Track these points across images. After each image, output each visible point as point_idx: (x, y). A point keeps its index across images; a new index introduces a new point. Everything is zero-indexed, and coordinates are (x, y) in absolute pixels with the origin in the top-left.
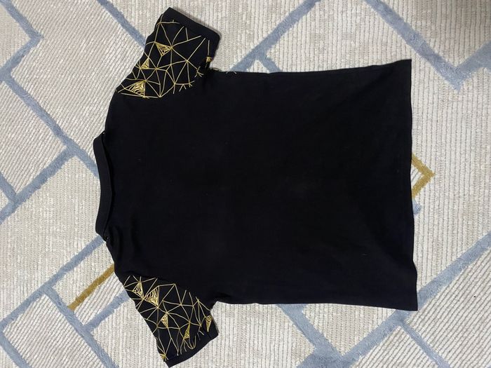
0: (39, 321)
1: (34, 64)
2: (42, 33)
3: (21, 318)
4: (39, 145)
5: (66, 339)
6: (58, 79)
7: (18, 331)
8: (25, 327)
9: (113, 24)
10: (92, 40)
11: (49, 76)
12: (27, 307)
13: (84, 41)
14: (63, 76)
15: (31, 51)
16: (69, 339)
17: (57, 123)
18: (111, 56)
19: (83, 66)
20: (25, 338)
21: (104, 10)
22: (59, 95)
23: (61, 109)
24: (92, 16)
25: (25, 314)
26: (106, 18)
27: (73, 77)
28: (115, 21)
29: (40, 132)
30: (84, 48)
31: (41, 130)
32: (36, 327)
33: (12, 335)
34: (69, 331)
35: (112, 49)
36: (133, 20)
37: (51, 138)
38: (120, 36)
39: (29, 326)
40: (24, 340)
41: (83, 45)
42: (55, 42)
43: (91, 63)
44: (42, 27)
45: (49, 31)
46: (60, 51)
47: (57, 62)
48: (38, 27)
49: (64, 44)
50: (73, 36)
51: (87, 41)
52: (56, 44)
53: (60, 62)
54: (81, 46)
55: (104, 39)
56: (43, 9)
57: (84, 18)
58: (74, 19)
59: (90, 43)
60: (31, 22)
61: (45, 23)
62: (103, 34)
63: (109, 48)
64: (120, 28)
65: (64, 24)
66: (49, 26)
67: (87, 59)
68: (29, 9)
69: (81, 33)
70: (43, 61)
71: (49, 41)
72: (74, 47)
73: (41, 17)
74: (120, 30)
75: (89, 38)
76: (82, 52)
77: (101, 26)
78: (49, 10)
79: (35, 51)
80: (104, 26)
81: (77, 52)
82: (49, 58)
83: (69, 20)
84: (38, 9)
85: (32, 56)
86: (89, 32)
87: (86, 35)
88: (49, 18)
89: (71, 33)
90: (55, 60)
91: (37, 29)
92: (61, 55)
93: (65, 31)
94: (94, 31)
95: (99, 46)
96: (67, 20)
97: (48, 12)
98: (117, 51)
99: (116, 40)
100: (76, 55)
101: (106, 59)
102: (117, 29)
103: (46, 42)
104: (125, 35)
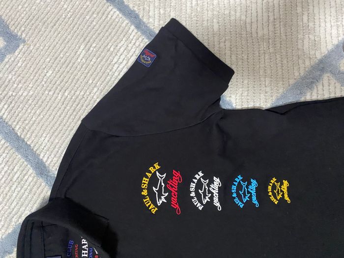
1: (10, 77)
2: (24, 36)
4: (13, 188)
6: (43, 97)
9: (124, 25)
10: (94, 45)
11: (31, 93)
14: (51, 93)
15: (6, 60)
17: (41, 157)
18: (121, 67)
19: (81, 80)
21: (110, 8)
22: (44, 119)
23: (47, 139)
24: (95, 16)
26: (114, 17)
27: (66, 94)
28: (127, 21)
29: (15, 170)
30: (81, 56)
31: (16, 168)
35: (122, 57)
36: (151, 20)
37: (31, 179)
38: (133, 41)
41: (82, 52)
42: (42, 48)
43: (91, 75)
44: (23, 29)
45: (32, 34)
46: (48, 59)
47: (43, 75)
48: (18, 28)
49: (54, 51)
50: (67, 40)
51: (87, 47)
52: (42, 50)
53: (48, 75)
54: (78, 53)
55: (110, 44)
56: (26, 6)
57: (83, 17)
58: (69, 18)
59: (91, 49)
60: (8, 22)
61: (27, 23)
62: (110, 38)
63: (117, 57)
64: (133, 31)
65: (55, 25)
66: (34, 27)
67: (87, 71)
68: (6, 6)
69: (79, 37)
70: (23, 73)
71: (32, 47)
72: (67, 54)
73: (23, 15)
74: (133, 34)
75: (89, 43)
76: (79, 60)
77: (107, 27)
78: (34, 7)
79: (12, 59)
80: (111, 28)
81: (73, 61)
82: (32, 69)
83: (61, 19)
84: (18, 5)
85: (7, 66)
86: (90, 35)
87: (85, 39)
88: (34, 17)
89: (64, 37)
90: (40, 71)
91: (15, 31)
92: (50, 64)
93: (56, 34)
94: (96, 34)
95: (103, 54)
96: (58, 19)
97: (32, 10)
98: (129, 60)
99: (128, 46)
100: (70, 65)
101: (114, 70)
102: (130, 32)
103: (28, 48)
104: (140, 39)
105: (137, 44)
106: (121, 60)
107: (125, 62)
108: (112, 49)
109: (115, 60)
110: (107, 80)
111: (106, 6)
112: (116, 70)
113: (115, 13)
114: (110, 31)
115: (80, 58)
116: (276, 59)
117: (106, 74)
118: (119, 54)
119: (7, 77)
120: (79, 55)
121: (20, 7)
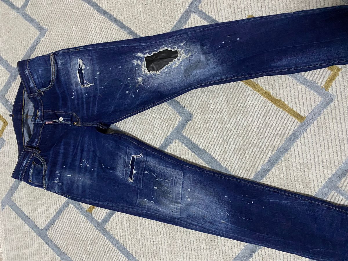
0: (69, 223)
1: (44, 49)
2: (47, 27)
3: (57, 222)
5: (88, 233)
7: (57, 232)
8: (60, 229)
9: (91, 11)
10: (79, 25)
12: (61, 214)
13: (74, 27)
15: (41, 41)
16: (91, 234)
18: (93, 33)
20: (62, 236)
21: (84, 3)
24: (77, 9)
25: (60, 220)
26: (86, 8)
28: (92, 9)
32: (68, 227)
33: (53, 236)
34: (90, 228)
35: (93, 28)
36: (104, 5)
38: (97, 18)
39: (63, 228)
40: (61, 238)
41: (74, 29)
42: (56, 31)
43: (80, 40)
44: (46, 24)
45: (51, 25)
46: (60, 36)
47: (58, 45)
48: (44, 24)
49: (61, 32)
50: (66, 25)
51: (76, 26)
52: (56, 32)
53: (61, 44)
54: (72, 30)
55: (86, 22)
56: (45, 12)
57: (72, 11)
58: (66, 13)
59: (78, 27)
60: (39, 22)
61: (47, 20)
62: (86, 19)
63: (90, 28)
64: (96, 13)
65: (60, 18)
66: (51, 22)
67: (77, 38)
68: (37, 14)
69: (71, 22)
70: (50, 46)
71: (51, 32)
72: (68, 32)
73: (45, 17)
74: (96, 14)
75: (77, 24)
76: (73, 34)
77: (83, 14)
78: (49, 12)
79: (44, 40)
80: (85, 14)
81: (70, 35)
82: (53, 43)
83: (62, 15)
84: (42, 12)
85: (42, 44)
86: (76, 20)
87: (74, 22)
88: (50, 16)
89: (65, 23)
90: (57, 43)
91: (43, 26)
92: (61, 39)
93: (61, 23)
94: (79, 19)
95: (84, 28)
96: (61, 15)
97: (49, 13)
98: (96, 28)
99: (94, 21)
100: (70, 37)
101: (90, 35)
102: (94, 14)
103: (50, 33)
104: (100, 16)
105: (99, 19)
106: (92, 30)
107: (94, 30)
108: (87, 25)
109: (90, 30)
110: (87, 41)
111: (81, 3)
112: (91, 35)
113: (86, 5)
114: (85, 15)
115: (74, 33)
116: (166, 11)
117: (86, 38)
118: (91, 27)
119: (43, 49)
120: (73, 31)
121: (43, 13)
